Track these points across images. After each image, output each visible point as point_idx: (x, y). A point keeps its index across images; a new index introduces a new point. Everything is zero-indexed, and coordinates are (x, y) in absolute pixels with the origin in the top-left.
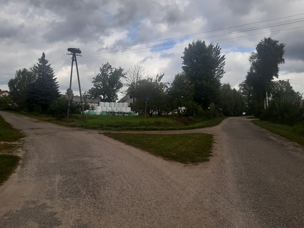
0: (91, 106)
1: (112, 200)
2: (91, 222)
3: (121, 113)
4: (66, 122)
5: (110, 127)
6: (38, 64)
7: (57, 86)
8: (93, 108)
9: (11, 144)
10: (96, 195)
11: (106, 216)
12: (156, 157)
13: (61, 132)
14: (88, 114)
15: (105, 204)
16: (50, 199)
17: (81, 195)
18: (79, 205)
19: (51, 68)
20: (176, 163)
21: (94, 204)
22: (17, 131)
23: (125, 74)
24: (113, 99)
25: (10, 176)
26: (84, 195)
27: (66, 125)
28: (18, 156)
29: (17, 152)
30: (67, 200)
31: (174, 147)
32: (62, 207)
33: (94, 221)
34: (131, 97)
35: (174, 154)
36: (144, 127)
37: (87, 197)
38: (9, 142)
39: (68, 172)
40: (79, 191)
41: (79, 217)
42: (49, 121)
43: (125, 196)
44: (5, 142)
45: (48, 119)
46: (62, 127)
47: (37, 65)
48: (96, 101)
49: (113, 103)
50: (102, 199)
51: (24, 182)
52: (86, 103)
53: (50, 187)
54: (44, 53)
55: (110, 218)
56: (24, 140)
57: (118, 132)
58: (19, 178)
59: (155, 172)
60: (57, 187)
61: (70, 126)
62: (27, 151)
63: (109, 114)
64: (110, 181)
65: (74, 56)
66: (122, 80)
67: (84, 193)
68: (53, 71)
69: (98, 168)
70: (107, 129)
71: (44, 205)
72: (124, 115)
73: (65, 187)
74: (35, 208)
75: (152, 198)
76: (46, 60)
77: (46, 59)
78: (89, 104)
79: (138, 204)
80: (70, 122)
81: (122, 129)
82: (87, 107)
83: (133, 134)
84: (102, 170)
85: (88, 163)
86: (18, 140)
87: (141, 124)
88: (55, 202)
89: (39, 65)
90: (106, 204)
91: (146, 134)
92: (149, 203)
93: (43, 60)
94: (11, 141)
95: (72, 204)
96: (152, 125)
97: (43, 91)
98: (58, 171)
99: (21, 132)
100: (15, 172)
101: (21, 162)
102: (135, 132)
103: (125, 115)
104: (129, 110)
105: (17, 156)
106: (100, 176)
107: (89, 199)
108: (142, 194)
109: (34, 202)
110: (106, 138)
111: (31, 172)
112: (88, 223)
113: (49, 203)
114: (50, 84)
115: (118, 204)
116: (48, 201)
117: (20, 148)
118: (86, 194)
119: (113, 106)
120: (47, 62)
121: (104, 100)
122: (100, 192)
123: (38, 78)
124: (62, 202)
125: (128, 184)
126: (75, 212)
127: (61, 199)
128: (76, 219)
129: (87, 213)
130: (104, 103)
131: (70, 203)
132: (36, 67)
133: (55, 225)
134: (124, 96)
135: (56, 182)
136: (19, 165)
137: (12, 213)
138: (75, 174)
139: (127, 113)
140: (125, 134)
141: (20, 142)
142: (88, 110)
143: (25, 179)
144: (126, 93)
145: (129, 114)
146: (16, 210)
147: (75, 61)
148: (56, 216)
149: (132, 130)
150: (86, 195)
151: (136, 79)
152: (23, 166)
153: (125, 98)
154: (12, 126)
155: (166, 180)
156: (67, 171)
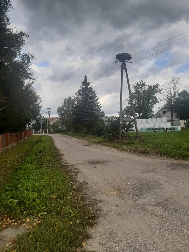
3: (163, 129)
6: (81, 87)
19: (93, 89)
34: (164, 113)
49: (150, 119)
54: (85, 76)
63: (150, 131)
65: (123, 63)
72: (166, 131)
76: (88, 82)
104: (169, 125)
119: (150, 122)
132: (80, 90)
139: (169, 129)
147: (124, 69)
153: (158, 114)
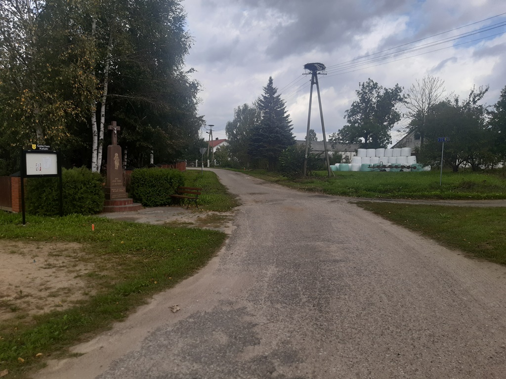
0: (344, 156)
1: (348, 318)
2: (305, 349)
3: (396, 167)
4: (302, 183)
5: (372, 193)
6: (263, 96)
7: (291, 127)
8: (348, 161)
9: (221, 216)
10: (322, 306)
11: (332, 343)
12: (449, 251)
13: (291, 199)
14: (338, 170)
15: (333, 323)
16: (253, 301)
17: (299, 303)
18: (293, 318)
19: (281, 100)
20: (490, 264)
21: (317, 319)
22: (232, 196)
23: (406, 96)
24: (383, 142)
25: (210, 262)
26: (304, 303)
27: (300, 189)
28: (226, 233)
29: (226, 227)
30: (276, 306)
31: (493, 234)
32: (266, 316)
33: (309, 349)
34: (417, 138)
35: (489, 247)
36: (438, 192)
37: (308, 306)
38: (219, 212)
39: (288, 263)
40: (297, 296)
41: (289, 337)
42: (277, 182)
43: (371, 315)
44: (213, 212)
45: (276, 179)
46: (294, 192)
47: (262, 98)
48: (353, 147)
49: (382, 150)
50: (331, 314)
51: (225, 271)
52: (336, 152)
53: (258, 282)
54: (271, 78)
55: (337, 349)
56: (238, 210)
57: (383, 201)
58: (220, 265)
59: (440, 279)
60: (266, 284)
61: (307, 190)
62: (238, 226)
63: (374, 169)
64: (351, 285)
65: (315, 75)
66: (399, 107)
67: (305, 300)
68: (283, 105)
69: (336, 261)
70: (366, 196)
71: (242, 310)
72: (401, 170)
73: (278, 286)
74: (229, 312)
75: (424, 327)
76: (275, 88)
77: (274, 86)
78: (340, 153)
79: (394, 333)
80: (307, 183)
81: (394, 196)
82: (337, 159)
83: (410, 206)
84: (342, 264)
85: (321, 251)
86: (230, 210)
87: (432, 187)
88: (258, 308)
89: (265, 97)
90: (335, 323)
91: (438, 206)
92: (416, 336)
93: (270, 89)
94: (222, 211)
95: (283, 314)
96: (455, 188)
97: (271, 137)
98: (274, 259)
99: (237, 198)
100: (217, 256)
101: (227, 241)
102: (418, 202)
103: (405, 170)
104: (412, 161)
105: (224, 233)
106: (336, 275)
107: (310, 310)
108: (406, 316)
109: (231, 303)
110: (360, 211)
111: (237, 257)
112: (300, 349)
113: (250, 306)
114: (280, 125)
115: (356, 326)
116: (249, 304)
117: (230, 222)
118: (306, 301)
119: (382, 155)
120: (276, 92)
121: (366, 146)
122: (331, 301)
123: (263, 117)
124: (268, 309)
125: (383, 295)
126: (284, 328)
127: (269, 304)
128: (283, 340)
129: (301, 332)
130: (365, 150)
131: (279, 312)
132: (261, 101)
133: (250, 344)
134: (404, 136)
135: (267, 276)
136: (224, 245)
137: (199, 314)
138: (297, 266)
139: (408, 167)
140: (396, 204)
141: (233, 212)
142: (339, 162)
143: (228, 266)
144: (408, 130)
145: (412, 168)
146: (205, 312)
147: (315, 83)
148: (256, 329)
149: (412, 197)
150: (306, 303)
151: (426, 103)
152: (229, 247)
153: (405, 140)
154: (228, 189)
155: (461, 296)
156: (286, 261)
